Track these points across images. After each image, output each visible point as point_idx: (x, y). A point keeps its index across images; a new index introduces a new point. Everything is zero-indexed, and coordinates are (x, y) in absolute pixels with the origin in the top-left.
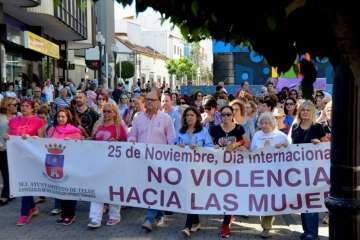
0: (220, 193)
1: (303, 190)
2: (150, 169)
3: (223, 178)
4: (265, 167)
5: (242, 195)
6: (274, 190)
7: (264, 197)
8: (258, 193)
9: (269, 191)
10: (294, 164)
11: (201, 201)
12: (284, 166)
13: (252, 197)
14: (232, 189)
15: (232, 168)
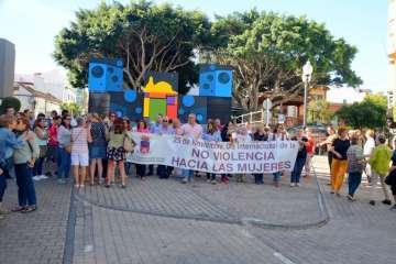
0: (225, 163)
1: (263, 162)
2: (194, 150)
3: (226, 156)
4: (246, 151)
5: (235, 164)
6: (249, 161)
7: (245, 165)
8: (242, 163)
9: (247, 162)
10: (259, 150)
11: (217, 168)
12: (255, 151)
13: (239, 165)
14: (230, 161)
15: (230, 151)
